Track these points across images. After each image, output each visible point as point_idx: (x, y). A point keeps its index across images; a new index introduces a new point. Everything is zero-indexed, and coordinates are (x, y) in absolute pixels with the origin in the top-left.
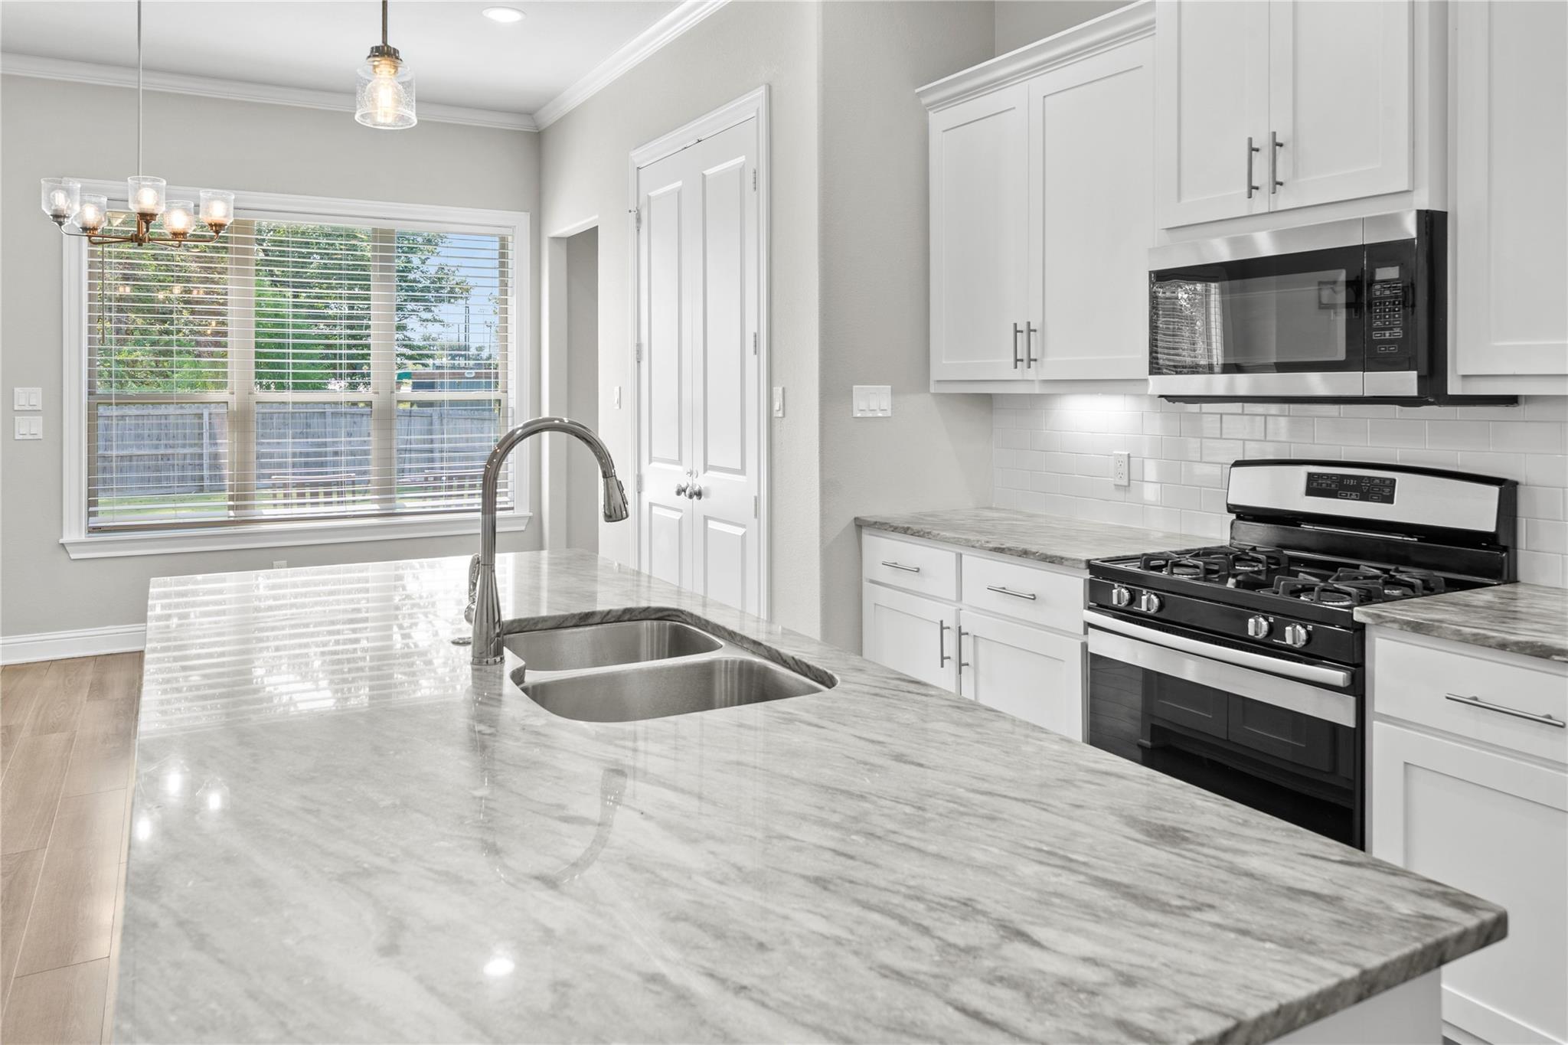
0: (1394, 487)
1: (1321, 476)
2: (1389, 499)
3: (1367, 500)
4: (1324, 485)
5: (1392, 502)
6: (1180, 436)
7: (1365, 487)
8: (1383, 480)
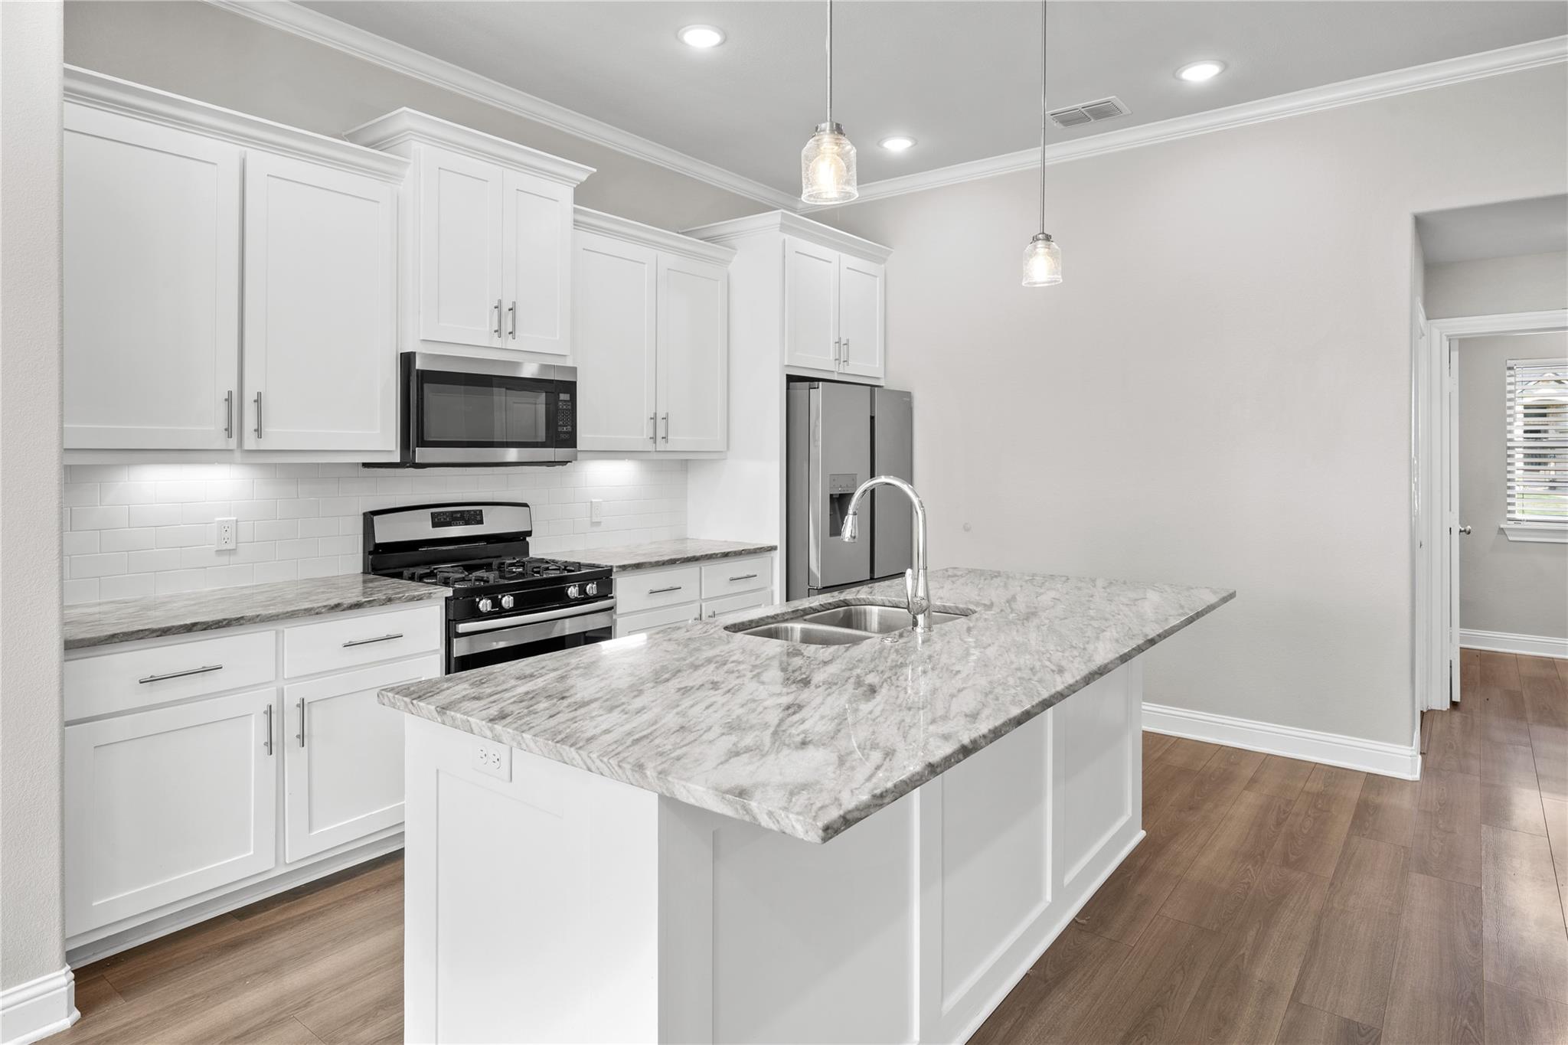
0: (482, 514)
1: (439, 514)
2: (481, 522)
3: (469, 524)
4: (442, 520)
5: (482, 523)
6: (298, 498)
7: (466, 516)
8: (475, 511)
